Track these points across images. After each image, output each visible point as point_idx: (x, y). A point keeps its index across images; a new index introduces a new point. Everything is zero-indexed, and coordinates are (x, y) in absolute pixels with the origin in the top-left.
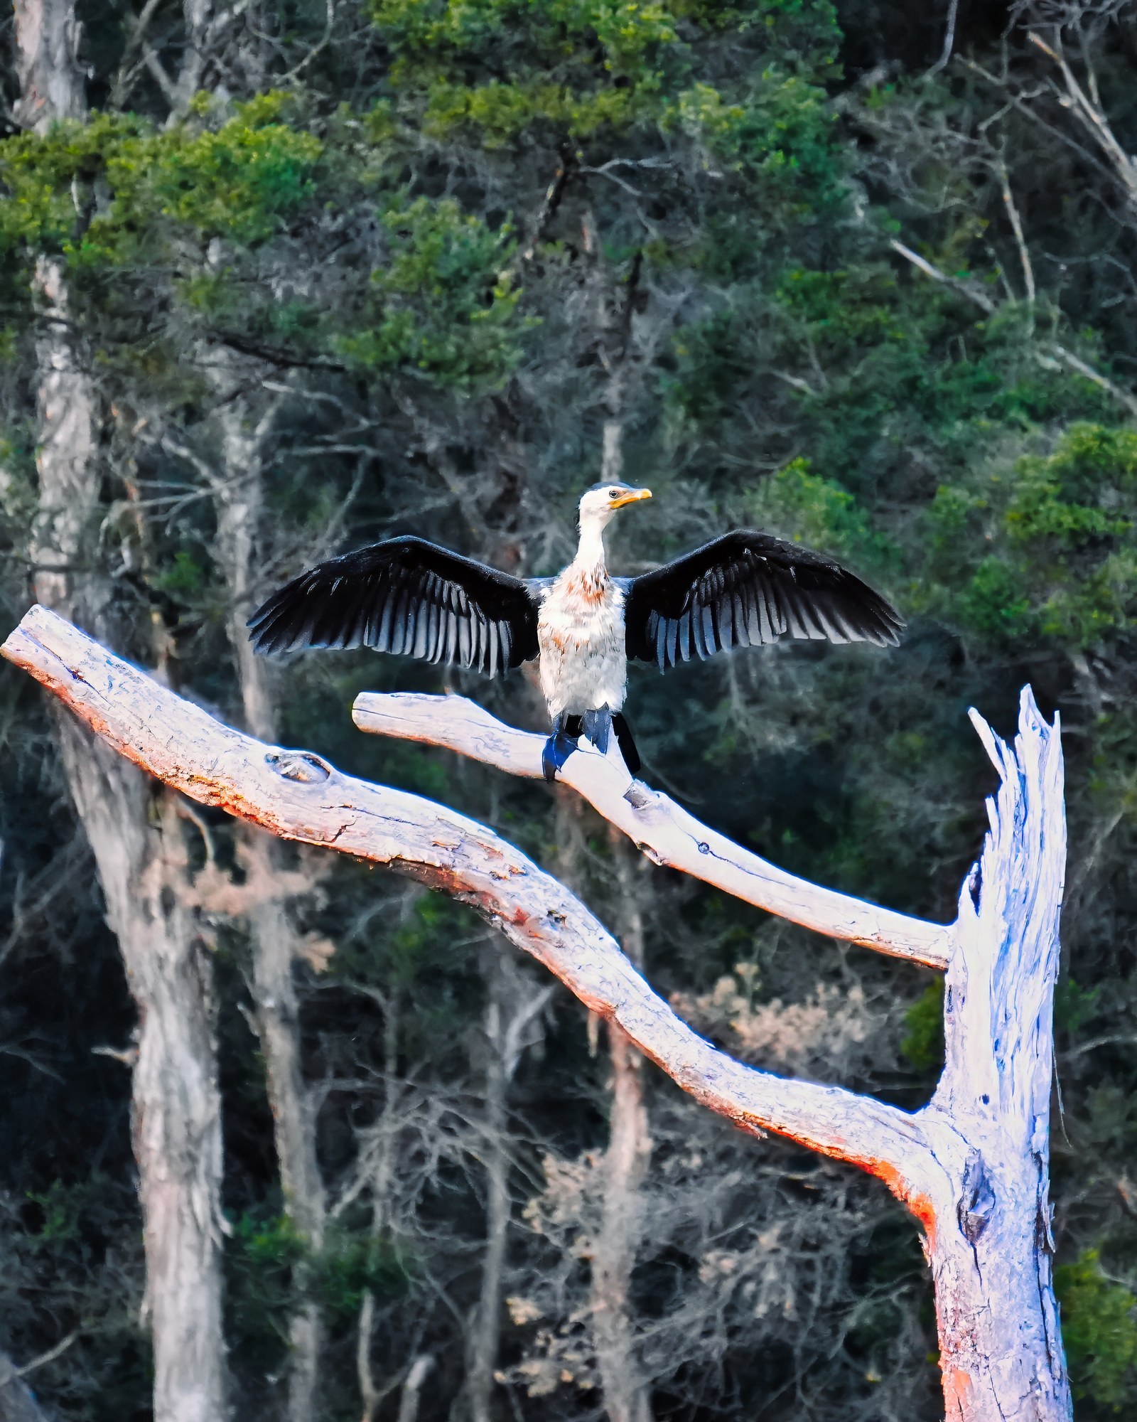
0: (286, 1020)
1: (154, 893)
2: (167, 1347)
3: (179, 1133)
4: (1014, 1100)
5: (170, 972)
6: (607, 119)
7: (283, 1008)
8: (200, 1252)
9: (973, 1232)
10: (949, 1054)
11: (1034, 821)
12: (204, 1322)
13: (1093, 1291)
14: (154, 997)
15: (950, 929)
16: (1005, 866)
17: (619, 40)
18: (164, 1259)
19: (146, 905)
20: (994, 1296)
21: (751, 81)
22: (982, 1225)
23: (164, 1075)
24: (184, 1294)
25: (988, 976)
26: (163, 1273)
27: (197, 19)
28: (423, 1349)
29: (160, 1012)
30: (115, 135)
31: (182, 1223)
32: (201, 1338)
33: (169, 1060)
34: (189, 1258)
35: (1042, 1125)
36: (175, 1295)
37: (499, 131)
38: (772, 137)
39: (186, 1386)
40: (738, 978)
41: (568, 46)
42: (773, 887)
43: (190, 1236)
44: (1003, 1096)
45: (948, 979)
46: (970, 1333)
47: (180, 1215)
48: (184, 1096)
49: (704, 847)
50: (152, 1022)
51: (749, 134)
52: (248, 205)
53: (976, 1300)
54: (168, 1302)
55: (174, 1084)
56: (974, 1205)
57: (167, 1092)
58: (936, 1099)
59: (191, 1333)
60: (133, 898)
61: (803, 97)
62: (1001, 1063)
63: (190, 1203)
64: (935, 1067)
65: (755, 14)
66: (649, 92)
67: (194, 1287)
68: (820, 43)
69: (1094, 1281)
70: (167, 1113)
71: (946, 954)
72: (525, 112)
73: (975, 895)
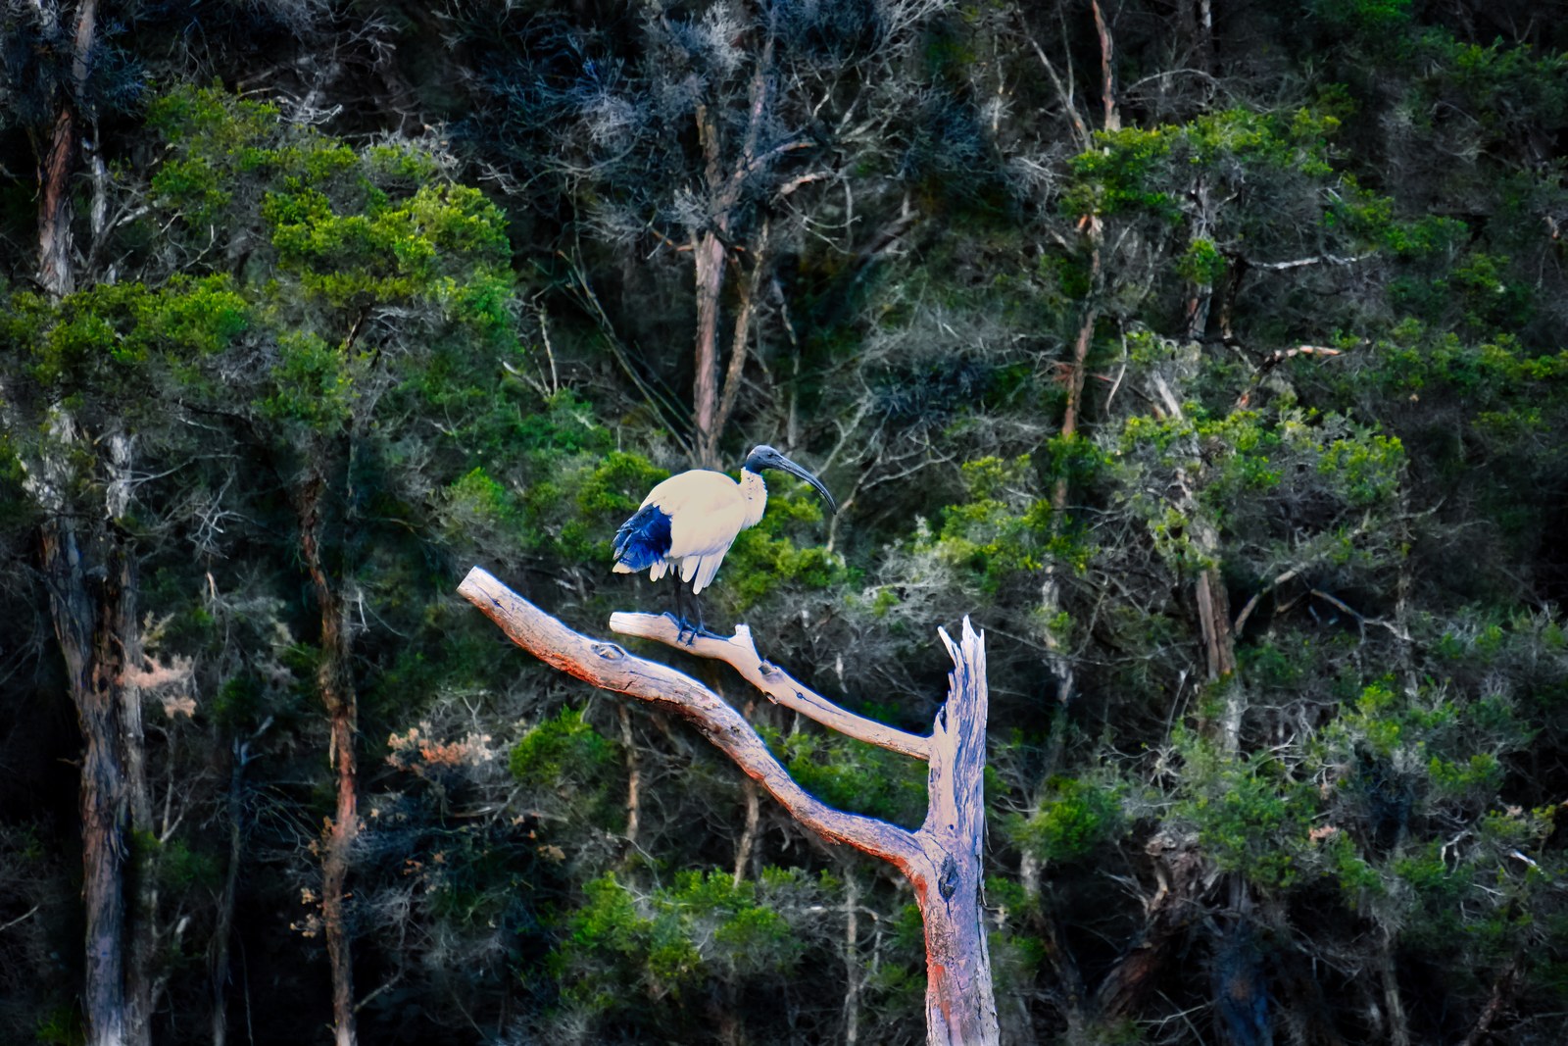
0: (138, 744)
1: (96, 676)
2: (94, 910)
3: (104, 805)
4: (966, 827)
5: (103, 719)
6: (396, 292)
7: (138, 738)
8: (113, 864)
9: (947, 894)
10: (931, 805)
11: (971, 685)
12: (113, 900)
13: (613, 893)
14: (94, 733)
15: (929, 739)
16: (958, 709)
17: (406, 254)
18: (94, 866)
19: (92, 684)
20: (957, 928)
21: (467, 275)
22: (952, 891)
23: (98, 774)
24: (104, 886)
25: (952, 764)
26: (93, 875)
27: (98, 230)
28: (184, 913)
29: (97, 741)
30: (133, 294)
31: (104, 849)
32: (111, 908)
33: (100, 765)
34: (107, 867)
35: (979, 841)
36: (99, 886)
37: (338, 298)
38: (482, 304)
39: (102, 934)
40: (421, 730)
41: (375, 255)
42: (835, 717)
43: (107, 856)
44: (961, 826)
45: (931, 765)
46: (944, 946)
47: (103, 845)
48: (108, 785)
49: (800, 695)
50: (92, 747)
51: (469, 304)
52: (212, 332)
53: (948, 929)
54: (95, 889)
55: (102, 778)
56: (948, 881)
57: (99, 782)
58: (925, 826)
59: (107, 906)
60: (84, 683)
61: (495, 284)
62: (959, 810)
63: (109, 839)
64: (923, 809)
65: (473, 243)
66: (420, 279)
67: (109, 882)
68: (502, 257)
69: (613, 888)
70: (98, 794)
71: (927, 752)
72: (353, 289)
73: (943, 722)
